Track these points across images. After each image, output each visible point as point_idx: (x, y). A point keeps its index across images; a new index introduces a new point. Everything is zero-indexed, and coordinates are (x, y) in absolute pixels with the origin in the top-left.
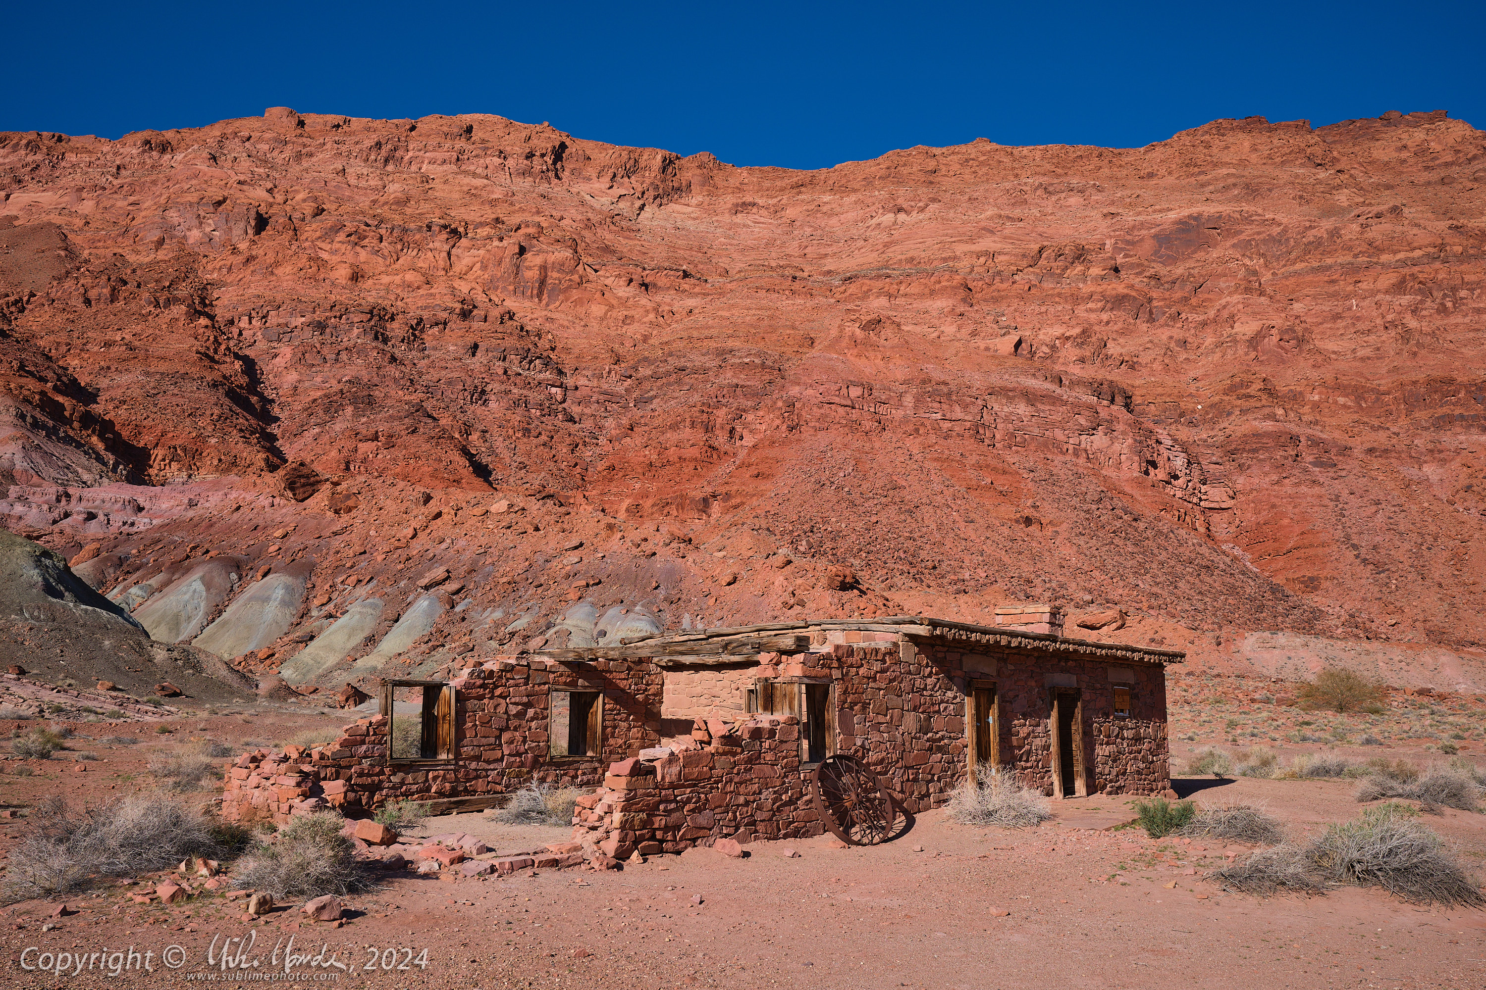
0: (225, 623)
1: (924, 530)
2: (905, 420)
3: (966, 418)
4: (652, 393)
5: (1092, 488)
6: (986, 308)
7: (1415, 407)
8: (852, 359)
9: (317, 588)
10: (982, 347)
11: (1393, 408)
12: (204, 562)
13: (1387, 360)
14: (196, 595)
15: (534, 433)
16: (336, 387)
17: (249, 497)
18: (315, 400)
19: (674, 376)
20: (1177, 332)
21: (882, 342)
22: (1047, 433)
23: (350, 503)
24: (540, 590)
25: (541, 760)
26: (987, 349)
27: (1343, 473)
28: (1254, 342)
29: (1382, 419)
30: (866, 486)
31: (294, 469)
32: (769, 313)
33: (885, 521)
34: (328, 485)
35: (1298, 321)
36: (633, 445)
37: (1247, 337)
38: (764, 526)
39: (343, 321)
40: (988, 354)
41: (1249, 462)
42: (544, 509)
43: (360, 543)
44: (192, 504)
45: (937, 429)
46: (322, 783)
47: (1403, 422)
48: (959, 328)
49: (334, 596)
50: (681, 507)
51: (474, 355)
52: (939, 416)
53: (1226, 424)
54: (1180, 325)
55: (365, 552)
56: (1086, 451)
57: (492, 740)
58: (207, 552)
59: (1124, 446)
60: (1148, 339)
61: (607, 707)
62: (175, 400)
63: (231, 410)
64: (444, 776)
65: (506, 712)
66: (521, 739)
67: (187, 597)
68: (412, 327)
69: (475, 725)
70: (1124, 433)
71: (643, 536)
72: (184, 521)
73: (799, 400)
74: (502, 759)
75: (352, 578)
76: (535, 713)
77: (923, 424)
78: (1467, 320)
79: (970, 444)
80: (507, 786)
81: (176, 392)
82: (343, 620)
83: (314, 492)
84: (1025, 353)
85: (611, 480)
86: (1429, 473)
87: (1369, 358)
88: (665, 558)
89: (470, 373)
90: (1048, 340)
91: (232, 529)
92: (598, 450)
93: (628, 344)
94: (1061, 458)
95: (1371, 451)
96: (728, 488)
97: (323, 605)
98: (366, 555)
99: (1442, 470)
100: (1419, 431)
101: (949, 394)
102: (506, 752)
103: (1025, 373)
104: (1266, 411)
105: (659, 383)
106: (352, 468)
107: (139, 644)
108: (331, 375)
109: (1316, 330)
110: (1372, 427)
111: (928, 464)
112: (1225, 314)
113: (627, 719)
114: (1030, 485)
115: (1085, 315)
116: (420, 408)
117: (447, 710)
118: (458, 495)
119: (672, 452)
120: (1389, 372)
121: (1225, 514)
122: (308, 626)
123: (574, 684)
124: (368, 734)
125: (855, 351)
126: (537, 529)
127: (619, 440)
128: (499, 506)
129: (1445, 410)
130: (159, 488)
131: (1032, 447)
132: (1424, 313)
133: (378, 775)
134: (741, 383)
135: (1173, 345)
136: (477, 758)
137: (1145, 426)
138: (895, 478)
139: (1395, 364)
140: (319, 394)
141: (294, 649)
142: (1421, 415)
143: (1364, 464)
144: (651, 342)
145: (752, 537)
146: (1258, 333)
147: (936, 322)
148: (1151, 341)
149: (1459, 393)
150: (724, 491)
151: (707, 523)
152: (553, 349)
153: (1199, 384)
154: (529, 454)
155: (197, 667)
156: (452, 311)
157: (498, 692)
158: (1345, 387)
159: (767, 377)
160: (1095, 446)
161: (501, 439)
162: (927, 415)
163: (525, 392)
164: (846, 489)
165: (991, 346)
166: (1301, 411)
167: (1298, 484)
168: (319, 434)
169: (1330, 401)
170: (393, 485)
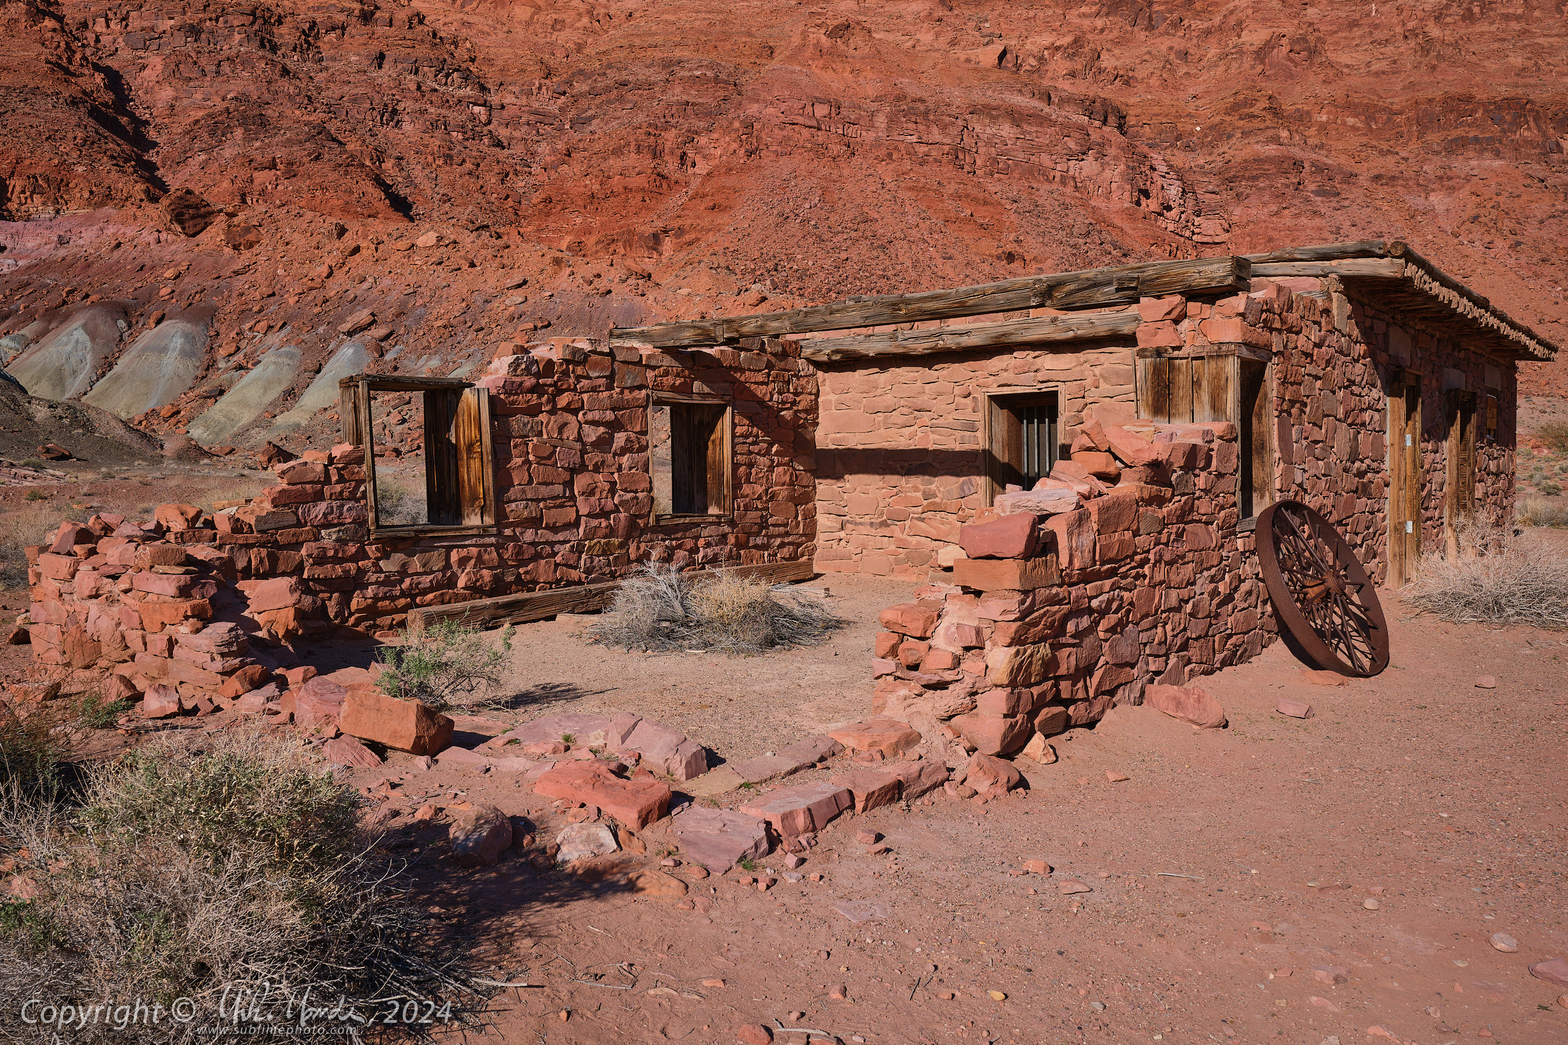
0: (118, 377)
1: (899, 267)
2: (877, 143)
3: (945, 141)
4: (590, 113)
5: (1079, 220)
6: (967, 13)
7: (1428, 128)
8: (817, 71)
9: (222, 336)
10: (963, 58)
11: (1405, 129)
12: (85, 307)
13: (1403, 75)
14: (80, 347)
15: (457, 160)
16: (221, 106)
17: (130, 232)
18: (197, 122)
19: (615, 92)
20: (1177, 42)
21: (851, 51)
22: (1033, 158)
23: (251, 237)
24: (481, 335)
25: (641, 522)
26: (968, 61)
27: (1346, 203)
28: (1262, 53)
29: (1392, 142)
30: (834, 218)
31: (181, 198)
32: (721, 16)
33: (855, 258)
34: (222, 217)
35: (1311, 29)
36: (571, 174)
37: (1254, 48)
38: (723, 265)
39: (220, 24)
40: (967, 65)
41: (1248, 191)
42: (479, 242)
43: (266, 283)
44: (62, 241)
45: (912, 154)
46: (241, 585)
47: (1414, 145)
48: (937, 35)
49: (243, 344)
50: (628, 244)
51: (380, 67)
52: (914, 139)
53: (1225, 149)
54: (1181, 33)
55: (273, 294)
56: (1074, 178)
57: (558, 489)
58: (87, 296)
59: (1115, 173)
60: (1145, 50)
61: (739, 430)
62: (27, 121)
63: (97, 133)
64: (479, 557)
65: (579, 439)
66: (607, 487)
67: (69, 348)
68: (304, 32)
69: (527, 462)
70: (1116, 158)
71: (595, 272)
72: (55, 261)
73: (758, 119)
74: (576, 524)
75: (262, 324)
76: (628, 440)
77: (896, 148)
78: (1493, 28)
79: (948, 171)
80: (588, 571)
81: (27, 110)
82: (256, 372)
83: (206, 225)
84: (1010, 65)
85: (548, 215)
86: (1435, 203)
87: (1384, 73)
88: (622, 297)
89: (378, 88)
90: (1035, 50)
91: (113, 270)
92: (532, 180)
93: (560, 54)
94: (1047, 186)
95: (1377, 178)
96: (680, 222)
97: (230, 355)
98: (276, 298)
99: (1449, 199)
100: (1430, 156)
101: (926, 113)
102: (584, 510)
103: (1010, 88)
104: (1270, 133)
105: (598, 101)
106: (249, 202)
107: (14, 400)
108: (213, 90)
109: (1330, 40)
110: (1381, 152)
111: (903, 194)
112: (1232, 21)
113: (767, 453)
114: (1013, 217)
115: (1078, 21)
116: (321, 129)
117: (474, 433)
118: (377, 227)
119: (616, 182)
120: (1404, 88)
121: (1218, 249)
122: (215, 379)
123: (686, 389)
124: (327, 480)
125: (821, 63)
126: (472, 265)
127: (555, 168)
128: (427, 238)
129: (1460, 132)
130: (20, 224)
131: (1016, 175)
132: (1448, 20)
133: (354, 558)
134: (692, 100)
135: (1172, 57)
136: (535, 522)
137: (1139, 150)
138: (866, 209)
139: (1412, 79)
140: (201, 114)
141: (202, 406)
142: (1434, 138)
143: (1369, 193)
144: (586, 51)
145: (710, 276)
146: (1268, 42)
147: (910, 28)
148: (1149, 53)
149: (1476, 112)
150: (677, 226)
151: (659, 262)
152: (473, 60)
153: (1199, 103)
154: (452, 185)
155: (88, 426)
156: (350, 12)
157: (563, 401)
158: (1356, 106)
159: (721, 93)
160: (1084, 173)
161: (419, 167)
162: (902, 138)
163: (444, 112)
164: (813, 223)
165: (972, 57)
166: (1306, 133)
167: (1297, 216)
168: (206, 162)
169: (1339, 122)
170: (299, 215)
